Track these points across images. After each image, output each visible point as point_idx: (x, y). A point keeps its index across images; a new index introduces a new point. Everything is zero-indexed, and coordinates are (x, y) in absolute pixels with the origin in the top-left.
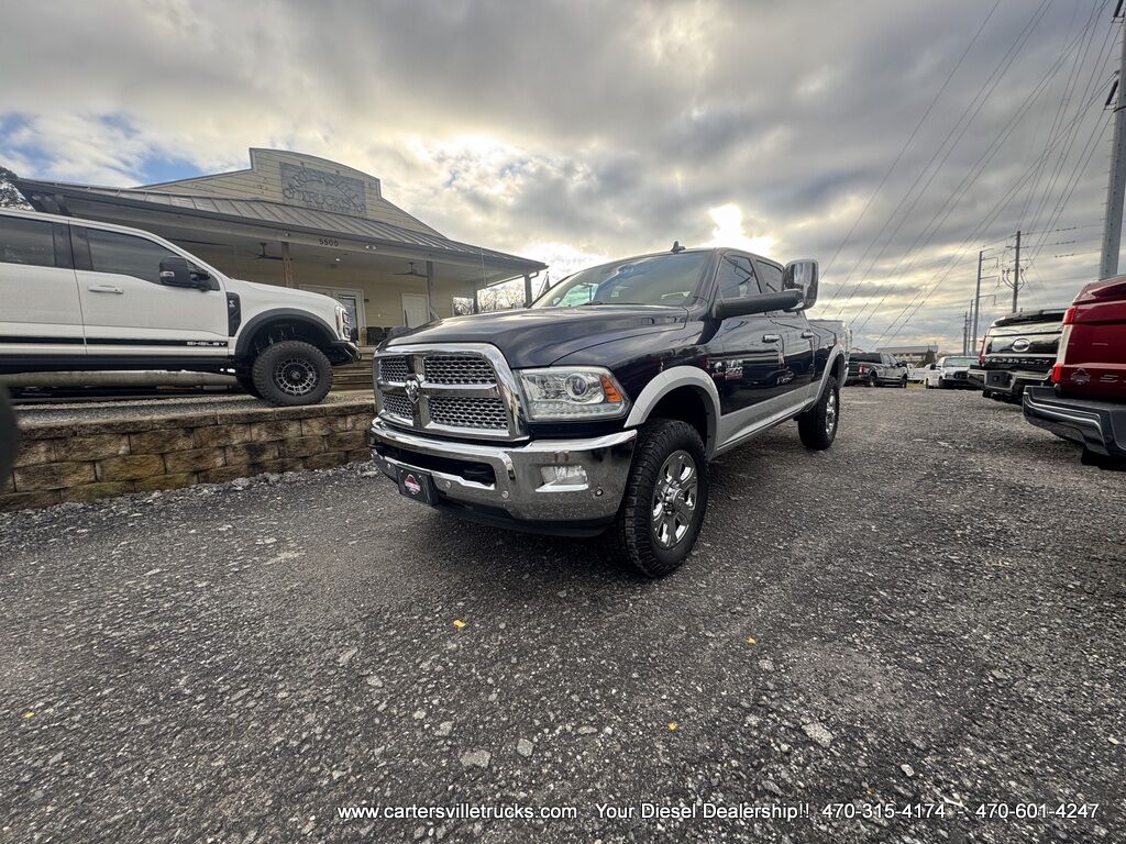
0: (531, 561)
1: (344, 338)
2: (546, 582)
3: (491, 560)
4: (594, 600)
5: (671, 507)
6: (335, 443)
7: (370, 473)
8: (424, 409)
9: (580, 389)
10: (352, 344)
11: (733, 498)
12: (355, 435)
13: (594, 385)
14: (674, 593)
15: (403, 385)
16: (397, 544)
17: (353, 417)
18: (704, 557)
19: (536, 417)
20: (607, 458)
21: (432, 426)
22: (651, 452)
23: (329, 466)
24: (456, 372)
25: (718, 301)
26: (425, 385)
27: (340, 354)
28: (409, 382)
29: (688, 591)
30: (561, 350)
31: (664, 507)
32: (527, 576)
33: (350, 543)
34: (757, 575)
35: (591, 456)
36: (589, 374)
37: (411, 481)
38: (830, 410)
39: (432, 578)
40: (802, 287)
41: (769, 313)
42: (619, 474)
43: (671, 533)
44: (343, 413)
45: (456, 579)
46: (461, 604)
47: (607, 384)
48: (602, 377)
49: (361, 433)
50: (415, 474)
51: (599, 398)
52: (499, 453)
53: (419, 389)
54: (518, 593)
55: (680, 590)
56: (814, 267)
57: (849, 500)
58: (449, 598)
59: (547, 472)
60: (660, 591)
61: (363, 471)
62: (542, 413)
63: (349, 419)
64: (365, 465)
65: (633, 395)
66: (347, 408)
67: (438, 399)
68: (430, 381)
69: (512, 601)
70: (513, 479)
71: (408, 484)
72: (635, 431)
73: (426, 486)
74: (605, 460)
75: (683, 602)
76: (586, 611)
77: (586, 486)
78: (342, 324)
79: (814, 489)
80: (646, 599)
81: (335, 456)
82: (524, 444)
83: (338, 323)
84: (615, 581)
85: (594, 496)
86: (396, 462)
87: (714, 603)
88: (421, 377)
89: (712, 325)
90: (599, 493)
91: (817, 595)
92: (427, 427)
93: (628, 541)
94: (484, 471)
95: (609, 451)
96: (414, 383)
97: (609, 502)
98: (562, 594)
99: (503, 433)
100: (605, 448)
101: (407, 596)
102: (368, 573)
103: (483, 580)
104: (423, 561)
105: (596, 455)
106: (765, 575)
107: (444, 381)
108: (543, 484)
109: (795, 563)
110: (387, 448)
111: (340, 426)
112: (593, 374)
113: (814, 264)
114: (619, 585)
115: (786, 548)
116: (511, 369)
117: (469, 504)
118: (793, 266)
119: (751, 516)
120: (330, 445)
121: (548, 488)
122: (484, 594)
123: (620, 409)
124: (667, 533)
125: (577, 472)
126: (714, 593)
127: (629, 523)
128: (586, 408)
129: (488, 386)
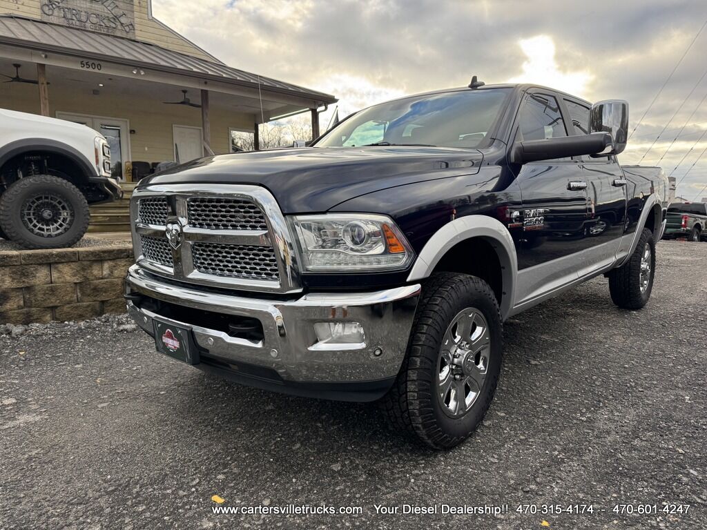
0: (304, 429)
1: (104, 173)
2: (319, 452)
3: (259, 426)
4: (371, 474)
5: (459, 371)
6: (89, 291)
7: (128, 327)
8: (187, 255)
9: (359, 239)
10: (113, 181)
11: (533, 362)
12: (112, 284)
13: (374, 234)
14: (460, 468)
16: (153, 408)
17: (111, 263)
18: (497, 428)
19: (310, 267)
20: (388, 314)
21: (195, 275)
22: (437, 308)
23: (81, 317)
24: (223, 216)
25: (517, 143)
26: (188, 229)
27: (98, 192)
28: (170, 226)
29: (477, 466)
30: (341, 195)
31: (451, 370)
32: (298, 445)
33: (99, 406)
34: (555, 449)
35: (370, 312)
36: (368, 223)
37: (170, 336)
38: (644, 266)
39: (189, 446)
40: (610, 130)
42: (400, 332)
43: (460, 399)
44: (100, 258)
45: (217, 448)
46: (221, 477)
47: (388, 234)
48: (384, 225)
49: (119, 281)
50: (173, 328)
51: (380, 249)
52: (268, 307)
54: (286, 466)
55: (469, 464)
56: (624, 108)
57: (661, 367)
58: (207, 469)
59: (321, 329)
60: (445, 465)
61: (119, 324)
62: (319, 263)
63: (106, 265)
64: (123, 317)
65: (417, 245)
66: (104, 252)
67: (203, 244)
68: (194, 225)
69: (279, 474)
70: (283, 335)
71: (166, 340)
72: (418, 286)
73: (185, 342)
74: (385, 317)
75: (471, 478)
76: (361, 486)
77: (362, 345)
78: (101, 158)
79: (623, 354)
80: (431, 474)
81: (88, 306)
82: (296, 297)
83: (97, 157)
84: (396, 453)
85: (372, 357)
86: (153, 315)
87: (506, 479)
88: (184, 221)
89: (510, 169)
90: (378, 353)
91: (620, 474)
92: (190, 276)
93: (411, 407)
94: (251, 326)
95: (391, 306)
96: (176, 227)
97: (390, 363)
98: (336, 467)
99: (274, 285)
100: (386, 304)
101: (160, 466)
102: (118, 440)
103: (248, 450)
104: (182, 427)
105: (376, 310)
106: (564, 450)
107: (209, 225)
108: (317, 341)
109: (597, 437)
110: (144, 299)
111: (95, 272)
112: (373, 222)
113: (624, 106)
114: (400, 458)
115: (590, 420)
116: (284, 215)
117: (234, 363)
118: (601, 107)
119: (552, 383)
120: (83, 294)
121: (321, 346)
122: (248, 466)
123: (401, 261)
124: (456, 399)
125: (354, 329)
126: (507, 469)
127: (411, 387)
128: (365, 259)
129: (259, 233)
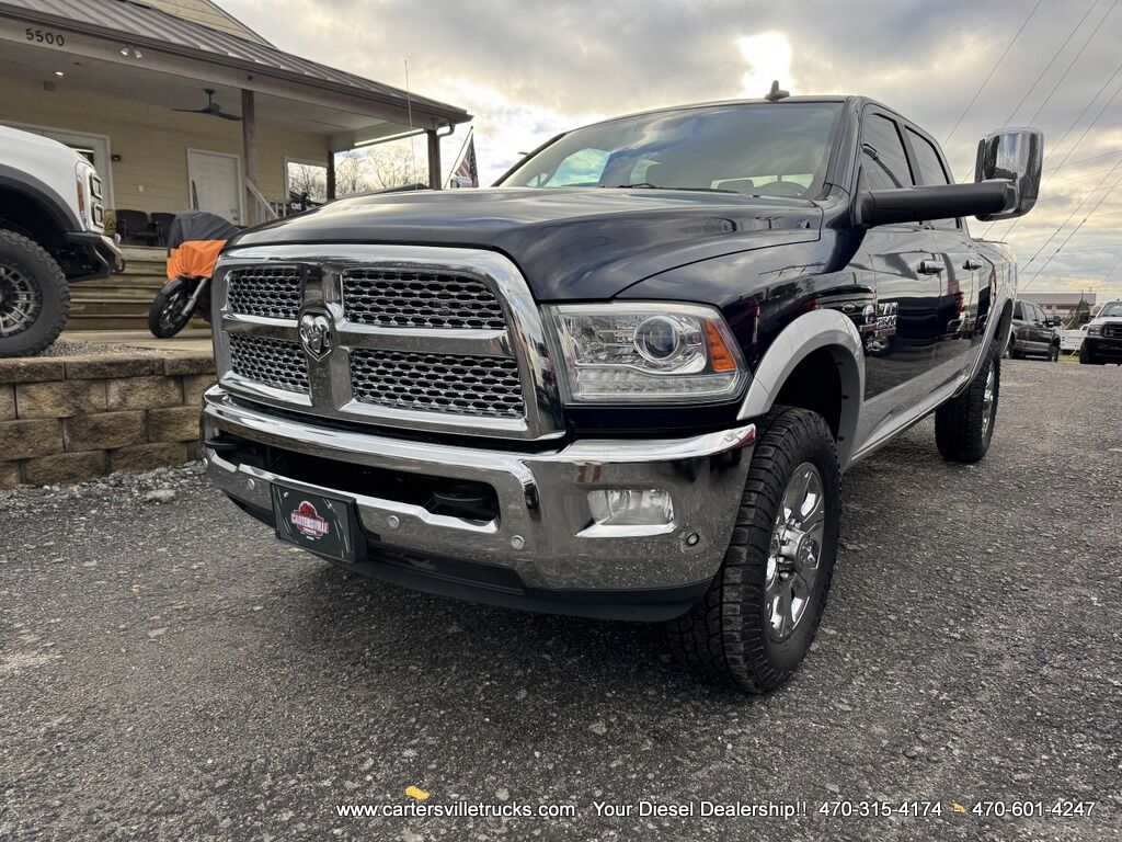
0: (525, 664)
1: (91, 226)
2: (562, 704)
3: (446, 662)
4: (661, 738)
5: (790, 565)
6: (84, 433)
8: (340, 372)
9: (664, 346)
10: (108, 240)
11: (850, 547)
12: (126, 421)
13: (691, 339)
14: (797, 722)
15: (293, 323)
17: (123, 384)
19: (578, 395)
20: (703, 478)
21: (354, 407)
22: (770, 465)
23: (72, 478)
25: (864, 192)
26: (343, 325)
28: (307, 320)
29: (822, 719)
31: (778, 564)
32: (523, 693)
33: (152, 634)
34: (931, 687)
35: (670, 471)
36: (681, 318)
37: (307, 513)
39: (336, 700)
40: (1013, 176)
41: (925, 223)
42: (720, 505)
43: (784, 610)
44: (103, 374)
45: (387, 703)
46: (409, 753)
47: (713, 339)
48: (703, 322)
49: (138, 415)
50: (318, 500)
51: (698, 363)
52: (514, 466)
53: (331, 334)
54: (518, 732)
55: (808, 715)
56: (1034, 143)
57: (1041, 552)
58: (382, 741)
59: (597, 500)
60: (772, 719)
61: (144, 489)
62: (591, 386)
63: (114, 388)
65: (752, 358)
66: (111, 364)
67: (365, 353)
68: (354, 319)
69: (507, 744)
70: (534, 507)
71: (297, 519)
72: (753, 426)
73: (342, 524)
74: (699, 480)
75: (818, 739)
76: (650, 759)
77: (669, 528)
78: (89, 200)
79: (978, 532)
80: (754, 734)
81: (84, 459)
82: (558, 445)
83: (80, 196)
84: (686, 701)
85: (683, 548)
86: (268, 476)
87: (874, 739)
88: (336, 310)
90: (693, 540)
91: (1040, 722)
92: (345, 408)
93: (727, 628)
94: (477, 498)
95: (707, 462)
96: (321, 321)
97: (699, 562)
98: (599, 728)
99: (516, 425)
100: (700, 459)
101: (296, 739)
102: (205, 695)
103: (441, 704)
104: (312, 668)
105: (683, 470)
106: (944, 687)
107: (385, 320)
108: (591, 523)
109: (986, 664)
110: (240, 446)
111: (95, 400)
112: (690, 319)
113: (1033, 138)
114: (696, 709)
115: (966, 638)
116: (538, 303)
117: (420, 556)
118: (997, 140)
119: (889, 581)
120: (74, 437)
121: (599, 531)
122: (450, 731)
123: (728, 386)
124: (778, 612)
125: (649, 501)
126: (869, 721)
127: (730, 595)
128: (670, 381)
129: (487, 334)
